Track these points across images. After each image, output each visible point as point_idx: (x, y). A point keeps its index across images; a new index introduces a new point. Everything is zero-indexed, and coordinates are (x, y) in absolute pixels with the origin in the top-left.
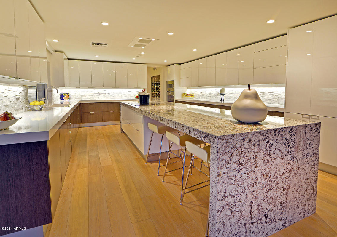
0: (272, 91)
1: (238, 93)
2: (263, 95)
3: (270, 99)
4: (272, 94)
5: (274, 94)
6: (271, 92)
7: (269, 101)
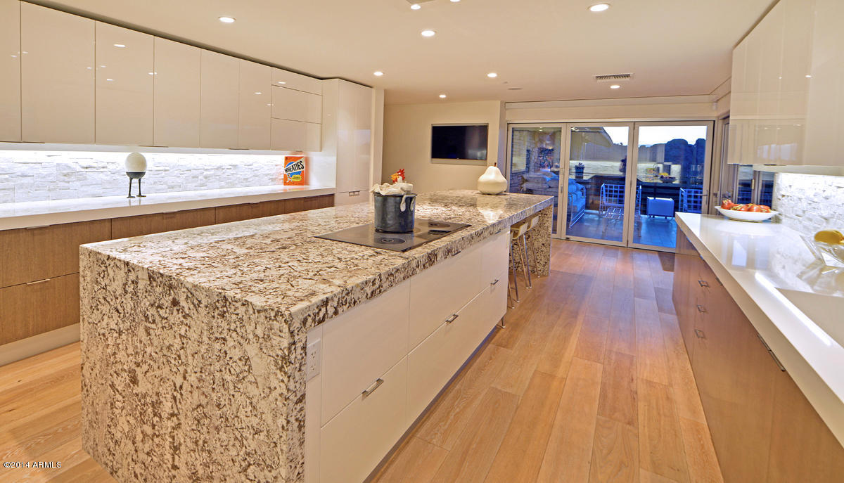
0: (251, 163)
1: (167, 168)
2: (234, 171)
3: (247, 179)
4: (250, 167)
5: (255, 169)
6: (249, 164)
7: (245, 183)
